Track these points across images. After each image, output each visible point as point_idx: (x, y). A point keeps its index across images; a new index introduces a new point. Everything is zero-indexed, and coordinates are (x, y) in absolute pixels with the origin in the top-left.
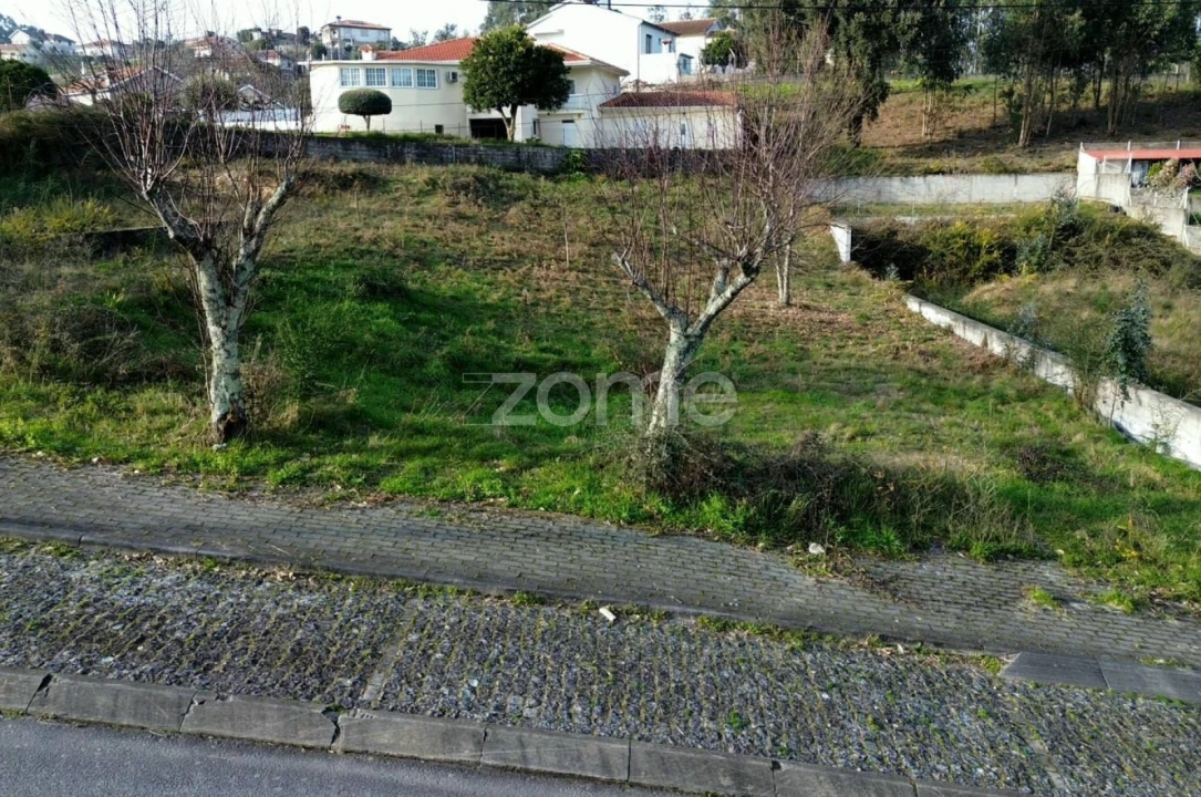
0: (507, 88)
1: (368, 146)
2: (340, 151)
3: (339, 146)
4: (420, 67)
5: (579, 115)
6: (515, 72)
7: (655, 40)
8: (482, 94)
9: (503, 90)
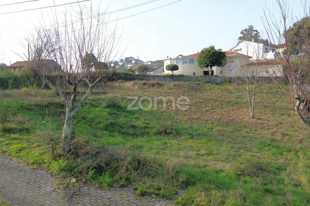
0: (208, 62)
1: (170, 78)
2: (163, 79)
3: (163, 78)
4: (190, 59)
5: (233, 69)
6: (210, 58)
7: (268, 49)
8: (202, 64)
9: (207, 63)
